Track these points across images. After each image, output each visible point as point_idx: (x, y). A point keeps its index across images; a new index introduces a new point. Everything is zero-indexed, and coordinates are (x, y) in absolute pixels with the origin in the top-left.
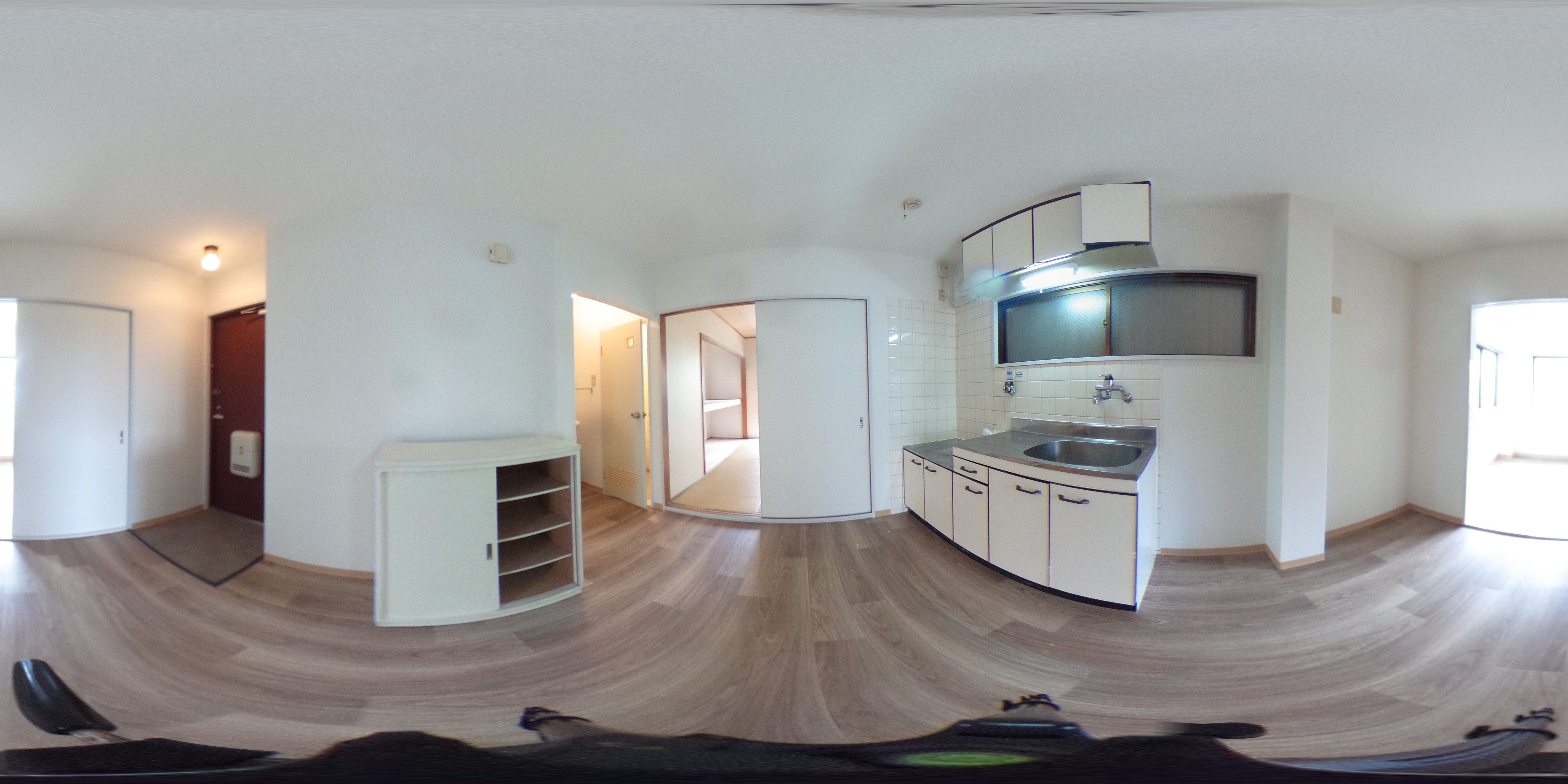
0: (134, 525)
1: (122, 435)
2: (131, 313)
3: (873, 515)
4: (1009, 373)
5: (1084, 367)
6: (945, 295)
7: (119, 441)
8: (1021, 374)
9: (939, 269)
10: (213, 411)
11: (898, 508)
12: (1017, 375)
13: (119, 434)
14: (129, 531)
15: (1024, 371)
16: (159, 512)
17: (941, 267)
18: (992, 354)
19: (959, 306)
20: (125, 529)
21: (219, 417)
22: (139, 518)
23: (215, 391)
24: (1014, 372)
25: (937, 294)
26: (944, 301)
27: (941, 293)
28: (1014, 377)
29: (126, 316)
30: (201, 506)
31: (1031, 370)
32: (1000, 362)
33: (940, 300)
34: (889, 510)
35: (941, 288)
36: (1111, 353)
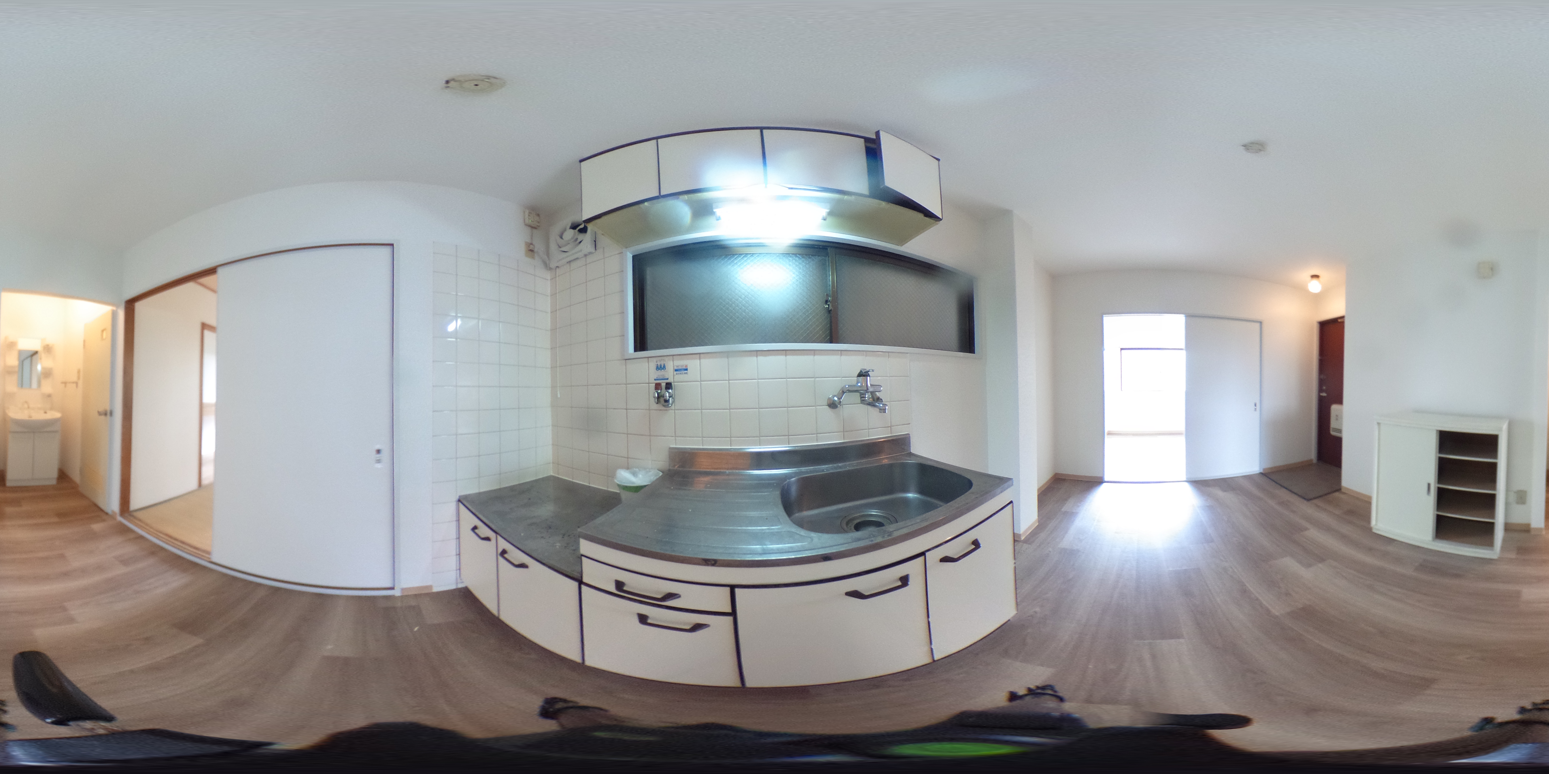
0: (1264, 469)
1: (1255, 405)
2: (1261, 323)
3: (397, 593)
4: (660, 368)
5: (781, 358)
6: (536, 250)
7: (1254, 409)
8: (687, 370)
9: (527, 216)
10: (1320, 390)
11: (446, 582)
12: (676, 370)
13: (1254, 405)
14: (1261, 473)
15: (693, 364)
16: (1280, 462)
17: (530, 213)
18: (623, 336)
19: (557, 267)
20: (1258, 472)
21: (1324, 394)
22: (1268, 465)
23: (1322, 377)
24: (670, 365)
25: (523, 249)
26: (533, 258)
27: (529, 247)
28: (670, 375)
29: (1258, 325)
30: (1311, 460)
31: (706, 362)
32: (636, 349)
33: (527, 255)
34: (430, 587)
35: (529, 241)
36: (832, 336)
